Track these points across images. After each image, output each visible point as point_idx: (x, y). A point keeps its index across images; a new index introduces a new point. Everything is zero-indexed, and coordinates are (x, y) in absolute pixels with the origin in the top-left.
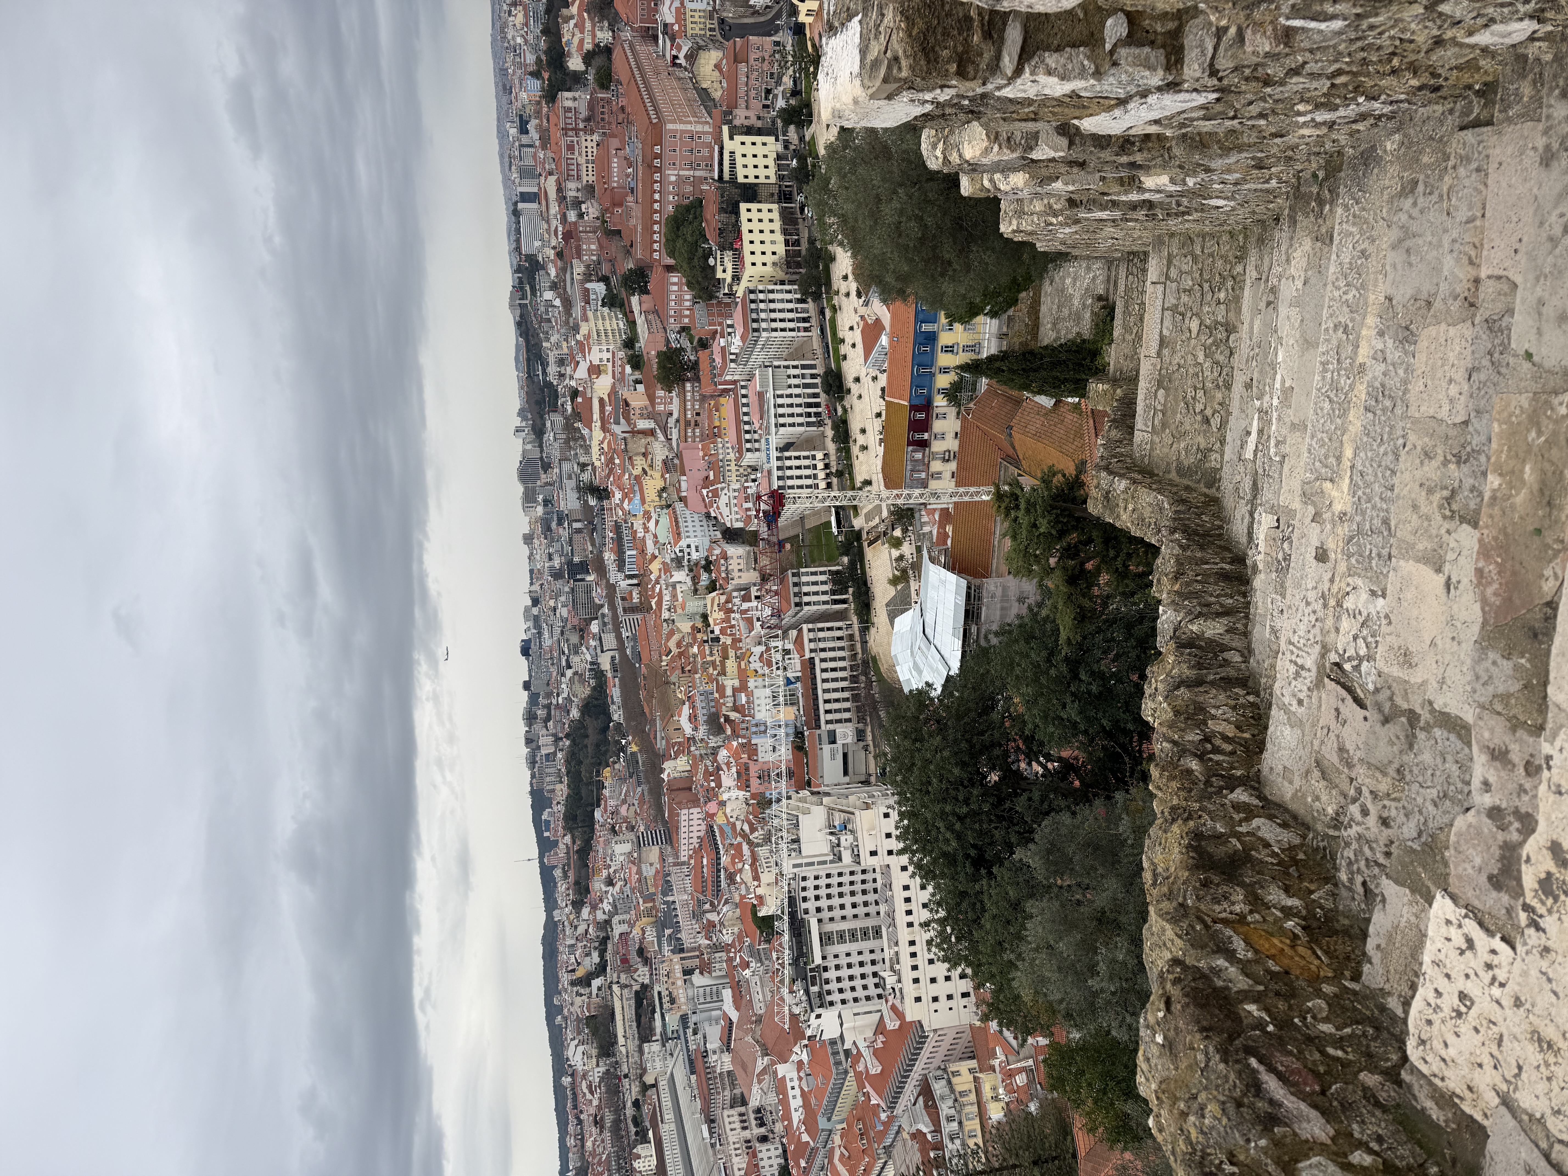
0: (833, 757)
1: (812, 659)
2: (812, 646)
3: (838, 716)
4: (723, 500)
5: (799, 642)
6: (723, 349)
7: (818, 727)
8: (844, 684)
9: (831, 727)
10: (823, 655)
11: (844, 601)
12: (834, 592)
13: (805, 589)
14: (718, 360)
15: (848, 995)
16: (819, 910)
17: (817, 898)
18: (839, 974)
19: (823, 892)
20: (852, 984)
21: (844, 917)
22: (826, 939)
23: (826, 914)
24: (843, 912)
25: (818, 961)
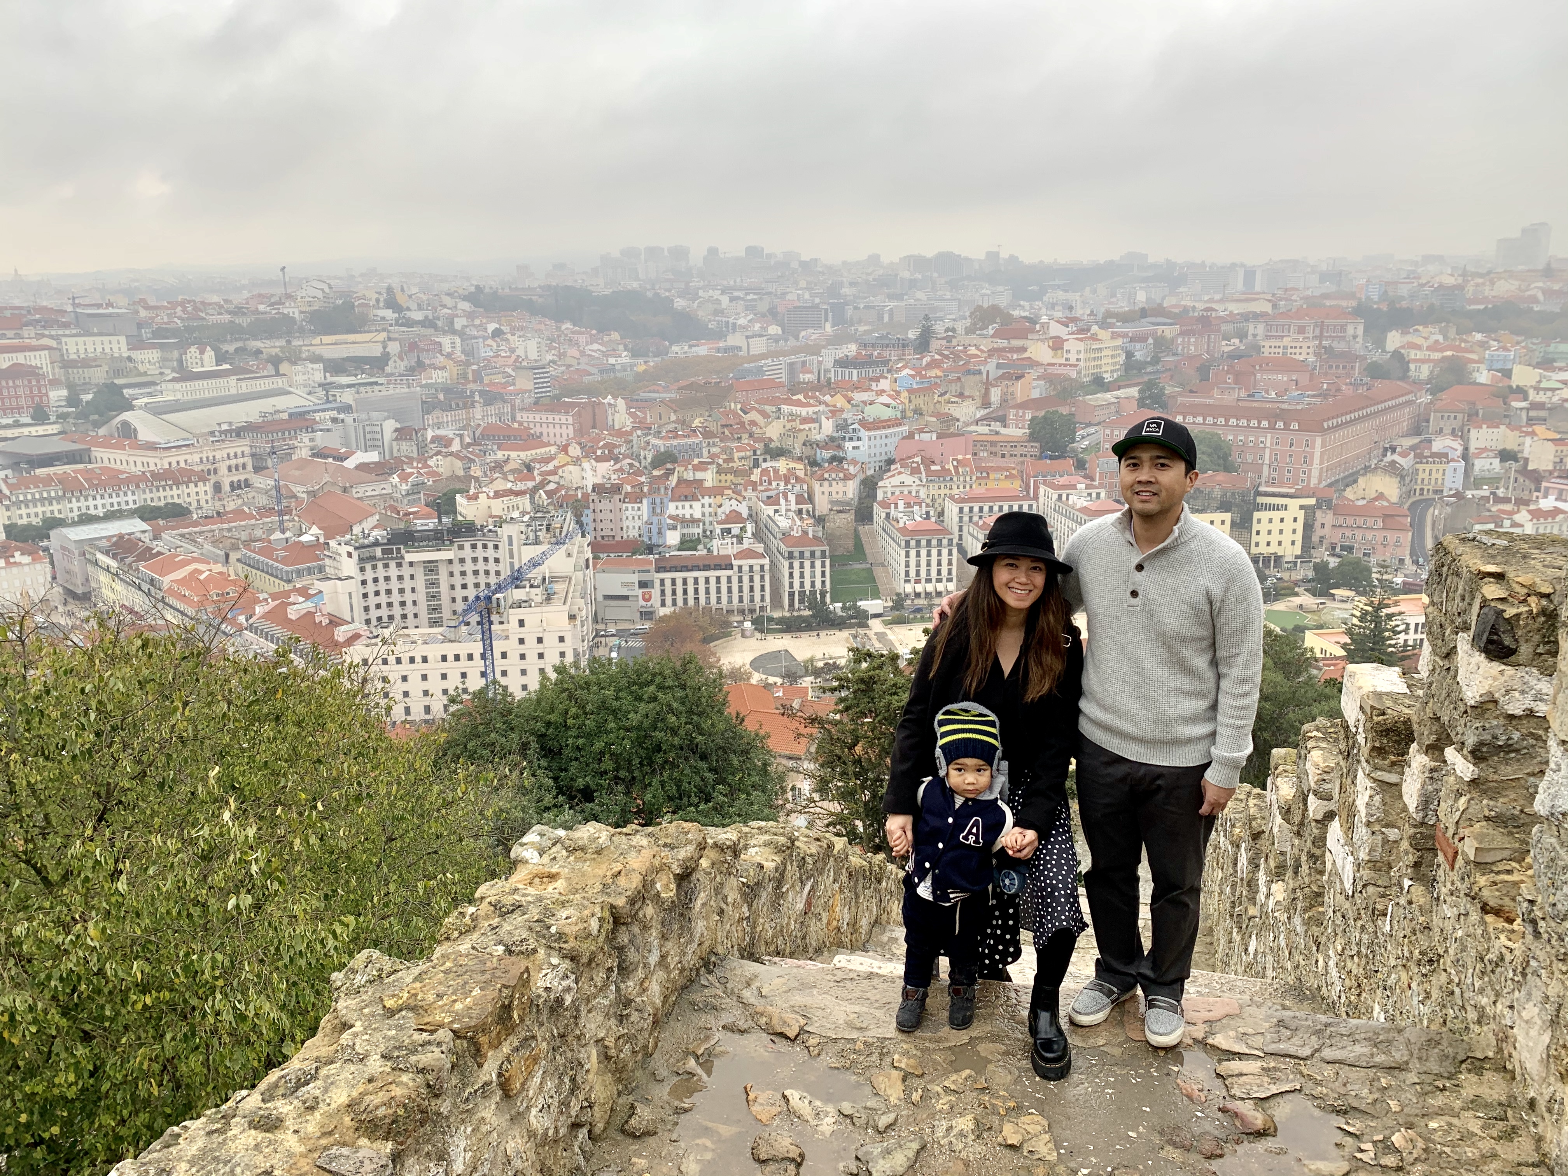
0: (624, 585)
1: (730, 567)
2: (746, 569)
3: (668, 592)
4: (908, 479)
5: (749, 554)
6: (1074, 487)
7: (658, 570)
8: (702, 601)
9: (657, 584)
10: (735, 580)
11: (792, 604)
12: (802, 594)
13: (807, 564)
14: (1063, 480)
15: (371, 588)
16: (462, 561)
17: (475, 560)
18: (394, 579)
19: (481, 566)
20: (383, 593)
21: (453, 587)
22: (431, 567)
23: (457, 568)
24: (458, 587)
25: (409, 557)
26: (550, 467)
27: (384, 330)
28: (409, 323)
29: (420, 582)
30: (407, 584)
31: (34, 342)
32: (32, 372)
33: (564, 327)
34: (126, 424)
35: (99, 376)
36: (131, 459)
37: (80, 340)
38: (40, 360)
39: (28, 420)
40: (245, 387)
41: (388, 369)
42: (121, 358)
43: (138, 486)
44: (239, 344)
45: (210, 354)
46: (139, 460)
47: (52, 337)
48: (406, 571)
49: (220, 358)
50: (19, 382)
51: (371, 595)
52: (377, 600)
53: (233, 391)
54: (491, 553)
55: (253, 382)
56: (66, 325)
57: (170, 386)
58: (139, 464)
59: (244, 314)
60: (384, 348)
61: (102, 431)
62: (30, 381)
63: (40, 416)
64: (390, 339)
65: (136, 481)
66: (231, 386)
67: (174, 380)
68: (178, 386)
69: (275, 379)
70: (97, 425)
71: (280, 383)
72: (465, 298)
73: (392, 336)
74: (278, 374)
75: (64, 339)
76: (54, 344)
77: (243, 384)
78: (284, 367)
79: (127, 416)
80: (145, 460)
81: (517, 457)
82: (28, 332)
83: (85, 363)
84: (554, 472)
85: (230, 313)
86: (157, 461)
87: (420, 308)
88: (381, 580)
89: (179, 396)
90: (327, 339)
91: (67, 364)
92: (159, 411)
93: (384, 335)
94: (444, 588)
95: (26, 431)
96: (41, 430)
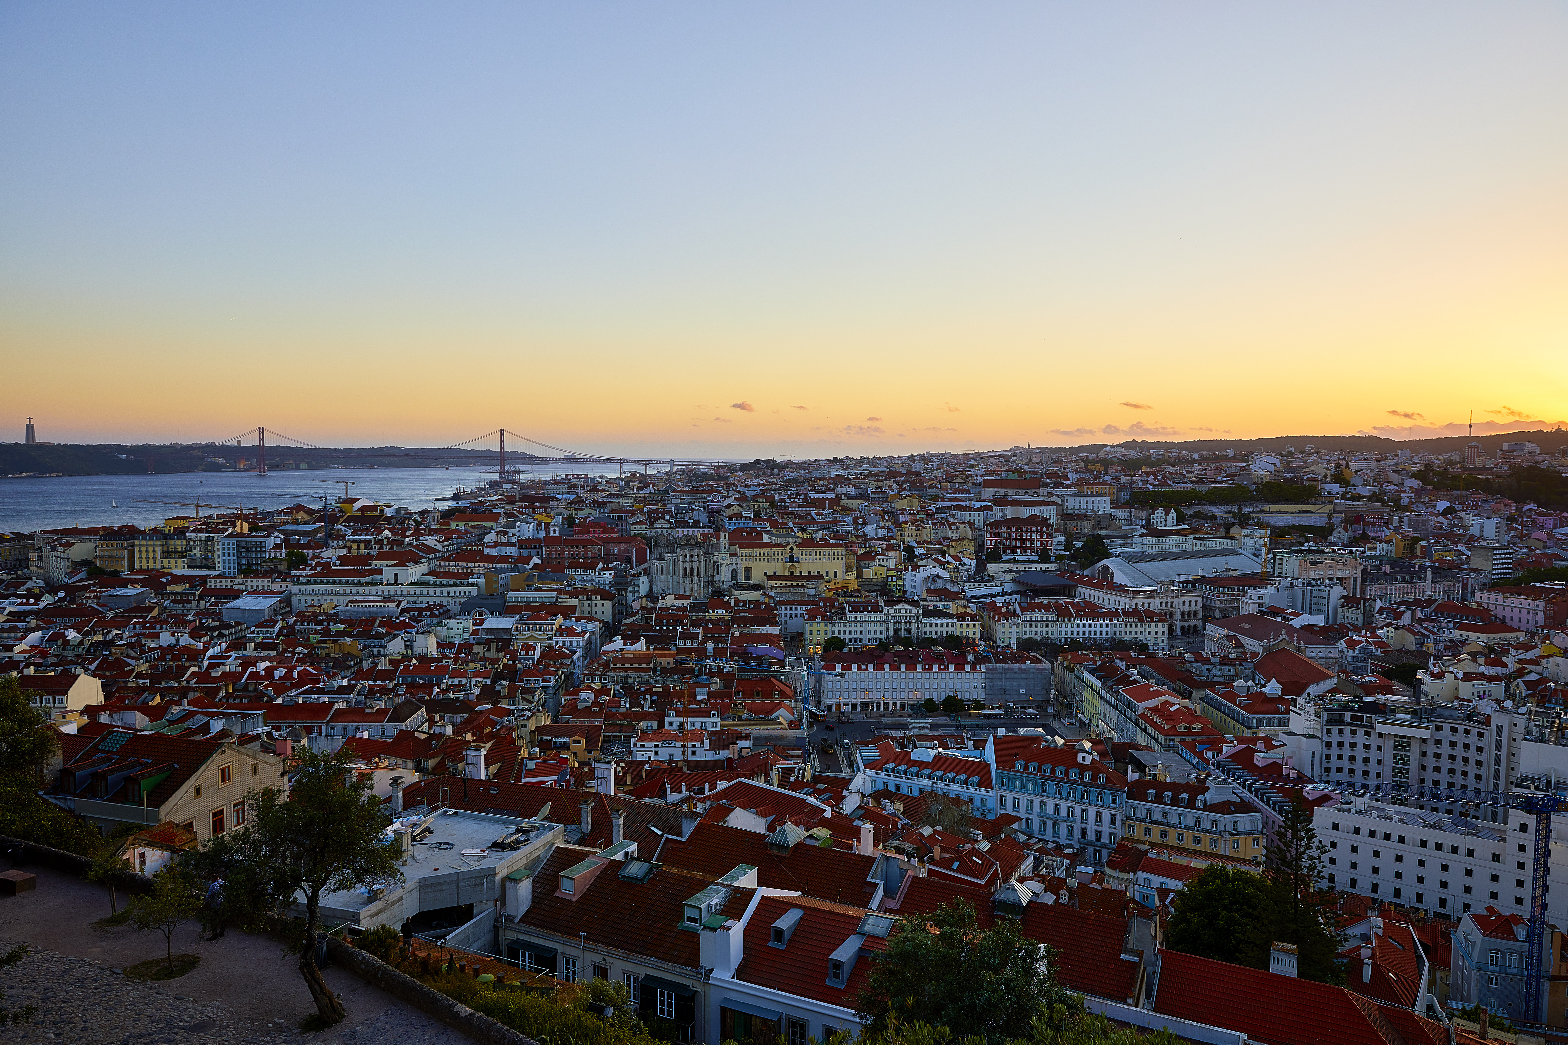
15: (1334, 751)
16: (1438, 742)
17: (1453, 744)
18: (1360, 747)
19: (1459, 752)
20: (1346, 758)
21: (1423, 768)
22: (1402, 742)
23: (1431, 749)
24: (1430, 769)
25: (1380, 728)
26: (1530, 655)
27: (1330, 502)
28: (1358, 498)
29: (1388, 756)
30: (1373, 755)
31: (1046, 499)
32: (1041, 522)
33: (1525, 508)
34: (1106, 568)
35: (1086, 527)
36: (1107, 597)
37: (1078, 499)
38: (1049, 513)
39: (1036, 558)
40: (1199, 545)
41: (1331, 539)
42: (1104, 515)
43: (1111, 620)
44: (1197, 509)
45: (1173, 514)
46: (1113, 598)
47: (1057, 495)
48: (1374, 741)
49: (1180, 520)
50: (1035, 529)
51: (1334, 758)
52: (1339, 764)
53: (1189, 548)
54: (1473, 740)
55: (1206, 541)
56: (1068, 487)
57: (1140, 539)
58: (1112, 602)
59: (1204, 483)
60: (1330, 518)
61: (1087, 572)
62: (1042, 529)
63: (1044, 557)
64: (1335, 512)
65: (1111, 615)
66: (1188, 543)
67: (1143, 535)
68: (1146, 540)
69: (1225, 540)
70: (1084, 567)
71: (1229, 544)
72: (1414, 476)
73: (1337, 508)
74: (1228, 536)
75: (1066, 498)
76: (1059, 501)
77: (1198, 542)
78: (1235, 530)
79: (1106, 562)
80: (1118, 599)
81: (1479, 640)
82: (1044, 491)
83: (1079, 517)
84: (1536, 662)
85: (1192, 482)
86: (1127, 601)
87: (1366, 483)
88: (1346, 745)
89: (1145, 548)
90: (1274, 508)
91: (1066, 517)
92: (1133, 559)
93: (1331, 506)
94: (1414, 766)
95: (1034, 566)
96: (1043, 567)
